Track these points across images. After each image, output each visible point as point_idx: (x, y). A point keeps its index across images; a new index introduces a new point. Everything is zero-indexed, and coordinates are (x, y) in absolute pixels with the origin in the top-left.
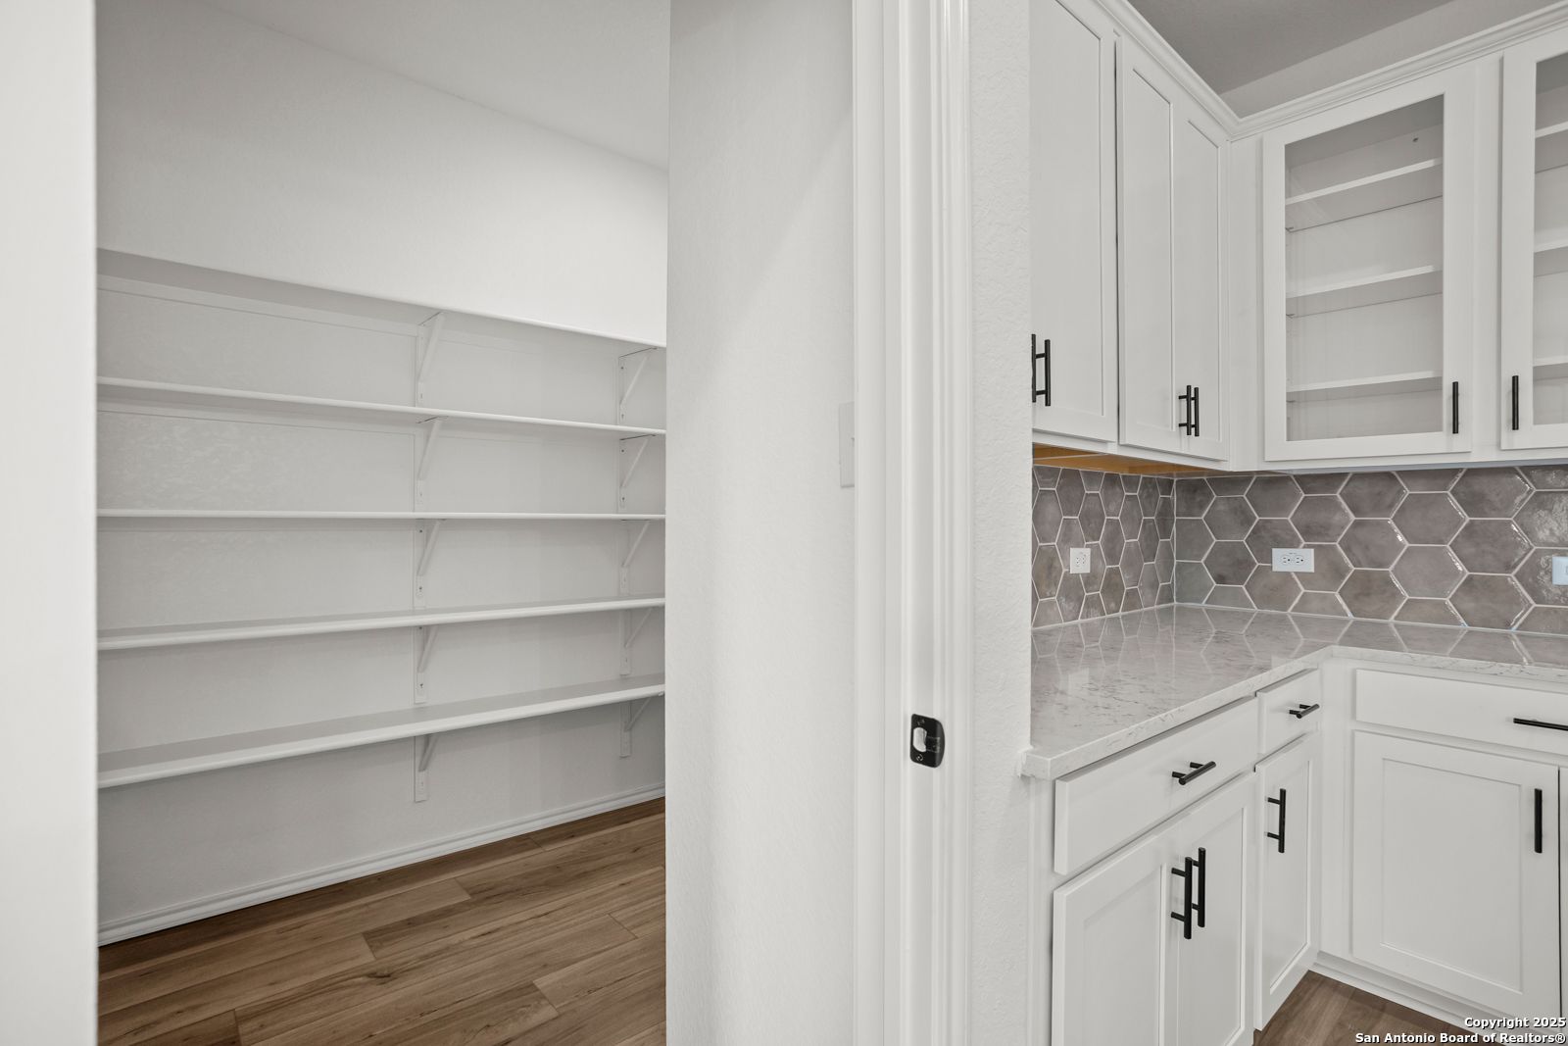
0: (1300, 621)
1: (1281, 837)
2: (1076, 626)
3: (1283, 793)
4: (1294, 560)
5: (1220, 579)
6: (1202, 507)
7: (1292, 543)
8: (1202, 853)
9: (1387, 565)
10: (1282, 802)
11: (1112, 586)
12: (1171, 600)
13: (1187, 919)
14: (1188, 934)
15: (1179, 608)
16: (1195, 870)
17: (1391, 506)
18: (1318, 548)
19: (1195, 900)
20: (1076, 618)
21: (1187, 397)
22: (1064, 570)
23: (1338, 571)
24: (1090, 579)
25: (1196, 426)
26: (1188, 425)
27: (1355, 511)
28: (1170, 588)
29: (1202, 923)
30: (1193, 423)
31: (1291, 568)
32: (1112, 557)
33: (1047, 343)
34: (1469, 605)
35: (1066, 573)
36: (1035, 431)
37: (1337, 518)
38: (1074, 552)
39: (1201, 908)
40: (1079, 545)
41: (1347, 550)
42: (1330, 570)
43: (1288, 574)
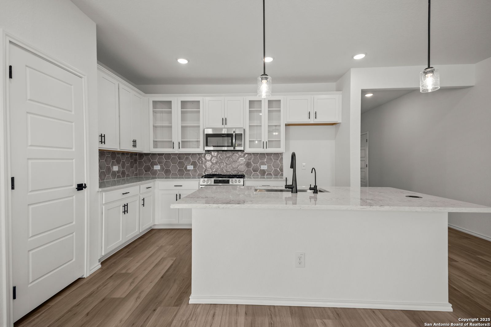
0: (158, 177)
1: (144, 205)
2: (115, 180)
3: (144, 198)
4: (157, 167)
5: (146, 171)
6: (143, 158)
7: (157, 165)
8: (127, 204)
9: (169, 168)
10: (144, 200)
11: (123, 173)
12: (137, 175)
13: (125, 212)
14: (125, 214)
15: (139, 177)
16: (126, 206)
17: (170, 159)
18: (160, 165)
19: (126, 210)
20: (115, 179)
21: (134, 141)
22: (112, 170)
23: (164, 169)
24: (118, 172)
25: (136, 146)
26: (134, 146)
27: (166, 159)
28: (137, 173)
29: (127, 213)
30: (135, 145)
31: (157, 169)
32: (123, 167)
33: (104, 135)
34: (179, 173)
35: (113, 171)
36: (99, 148)
37: (163, 160)
38: (114, 167)
39: (127, 211)
40: (115, 165)
41: (164, 165)
42: (162, 169)
43: (156, 170)
